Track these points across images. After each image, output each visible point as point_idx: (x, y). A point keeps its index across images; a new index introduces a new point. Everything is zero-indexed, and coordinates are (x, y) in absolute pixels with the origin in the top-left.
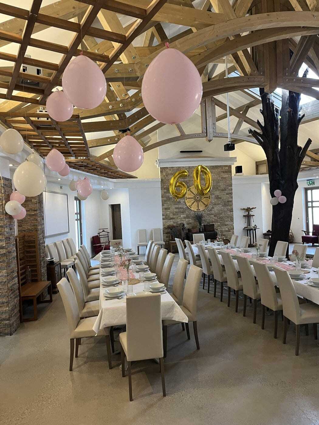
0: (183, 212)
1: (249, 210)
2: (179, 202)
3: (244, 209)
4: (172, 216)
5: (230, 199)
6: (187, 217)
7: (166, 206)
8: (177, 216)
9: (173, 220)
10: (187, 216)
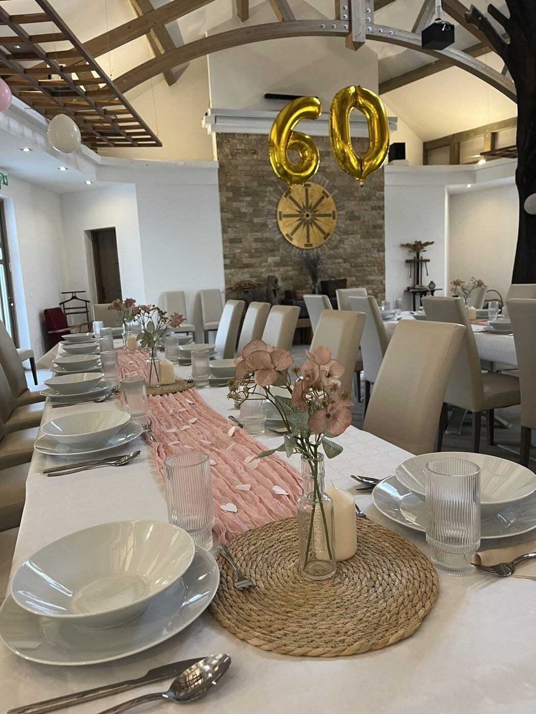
0: (272, 251)
1: (419, 246)
2: (264, 225)
3: (408, 245)
4: (246, 260)
5: (379, 222)
6: (282, 263)
7: (231, 234)
8: (260, 259)
9: (251, 270)
10: (281, 260)
